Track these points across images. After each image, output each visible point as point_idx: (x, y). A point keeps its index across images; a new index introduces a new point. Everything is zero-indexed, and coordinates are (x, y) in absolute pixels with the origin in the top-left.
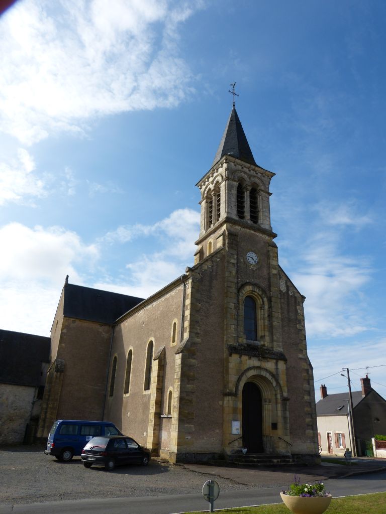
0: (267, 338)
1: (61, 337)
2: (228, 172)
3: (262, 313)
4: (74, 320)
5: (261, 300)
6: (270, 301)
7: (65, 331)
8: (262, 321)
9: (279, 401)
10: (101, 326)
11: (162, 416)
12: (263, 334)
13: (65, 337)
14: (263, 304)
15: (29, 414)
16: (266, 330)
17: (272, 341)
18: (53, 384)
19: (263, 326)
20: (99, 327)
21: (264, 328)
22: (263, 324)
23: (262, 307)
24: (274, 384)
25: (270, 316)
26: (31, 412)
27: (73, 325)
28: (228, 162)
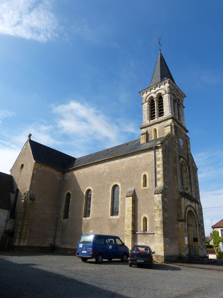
0: (189, 189)
1: (33, 176)
2: (169, 89)
3: (186, 175)
4: (41, 165)
5: (185, 167)
6: (189, 168)
7: (35, 172)
8: (186, 179)
9: (198, 226)
10: (57, 171)
11: (137, 233)
12: (187, 187)
13: (35, 176)
14: (186, 169)
15: (4, 228)
16: (189, 184)
17: (191, 191)
18: (28, 208)
19: (187, 182)
20: (55, 172)
21: (188, 184)
22: (187, 181)
23: (186, 172)
24: (195, 216)
25: (190, 177)
26: (5, 227)
27: (40, 169)
28: (170, 83)
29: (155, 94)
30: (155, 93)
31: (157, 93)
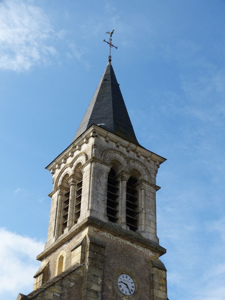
28: (96, 136)
29: (71, 167)
30: (71, 165)
31: (75, 164)
